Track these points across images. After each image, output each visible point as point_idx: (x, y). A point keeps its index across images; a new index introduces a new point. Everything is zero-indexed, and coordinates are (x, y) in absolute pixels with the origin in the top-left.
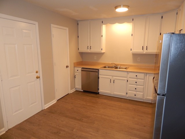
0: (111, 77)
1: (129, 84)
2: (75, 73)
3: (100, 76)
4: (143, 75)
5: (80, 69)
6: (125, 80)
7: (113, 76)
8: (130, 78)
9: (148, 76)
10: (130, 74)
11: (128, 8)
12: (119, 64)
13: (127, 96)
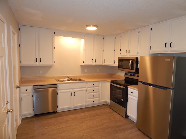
0: (71, 90)
1: (88, 93)
2: (21, 95)
3: (59, 91)
4: (98, 83)
5: (30, 88)
6: (84, 90)
7: (73, 89)
8: (88, 87)
9: (101, 83)
10: (89, 84)
11: (97, 27)
12: (71, 76)
13: (87, 104)
